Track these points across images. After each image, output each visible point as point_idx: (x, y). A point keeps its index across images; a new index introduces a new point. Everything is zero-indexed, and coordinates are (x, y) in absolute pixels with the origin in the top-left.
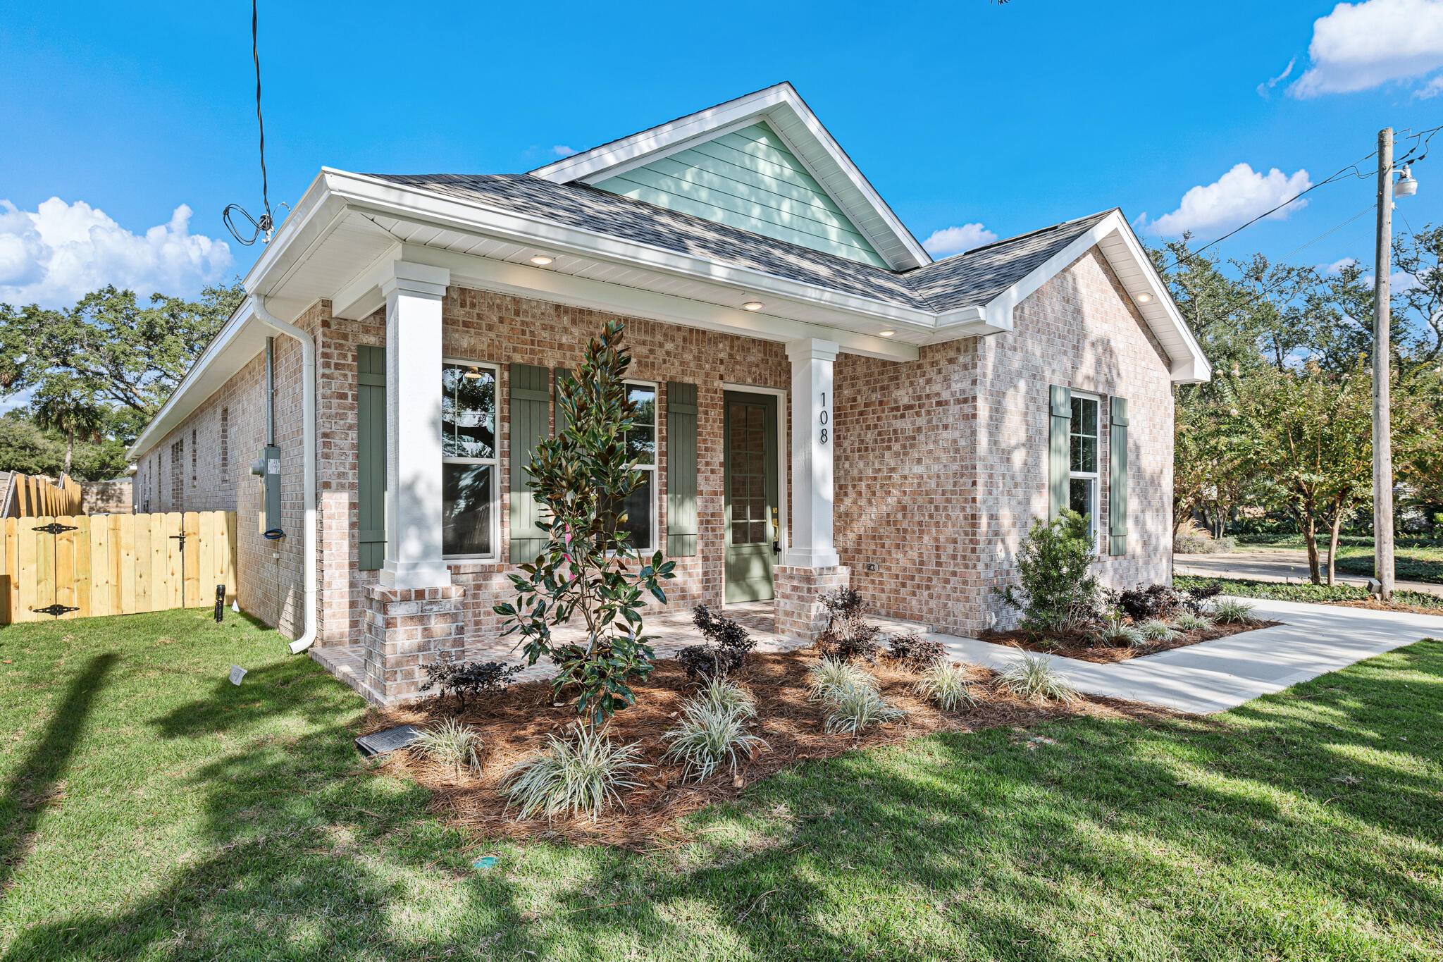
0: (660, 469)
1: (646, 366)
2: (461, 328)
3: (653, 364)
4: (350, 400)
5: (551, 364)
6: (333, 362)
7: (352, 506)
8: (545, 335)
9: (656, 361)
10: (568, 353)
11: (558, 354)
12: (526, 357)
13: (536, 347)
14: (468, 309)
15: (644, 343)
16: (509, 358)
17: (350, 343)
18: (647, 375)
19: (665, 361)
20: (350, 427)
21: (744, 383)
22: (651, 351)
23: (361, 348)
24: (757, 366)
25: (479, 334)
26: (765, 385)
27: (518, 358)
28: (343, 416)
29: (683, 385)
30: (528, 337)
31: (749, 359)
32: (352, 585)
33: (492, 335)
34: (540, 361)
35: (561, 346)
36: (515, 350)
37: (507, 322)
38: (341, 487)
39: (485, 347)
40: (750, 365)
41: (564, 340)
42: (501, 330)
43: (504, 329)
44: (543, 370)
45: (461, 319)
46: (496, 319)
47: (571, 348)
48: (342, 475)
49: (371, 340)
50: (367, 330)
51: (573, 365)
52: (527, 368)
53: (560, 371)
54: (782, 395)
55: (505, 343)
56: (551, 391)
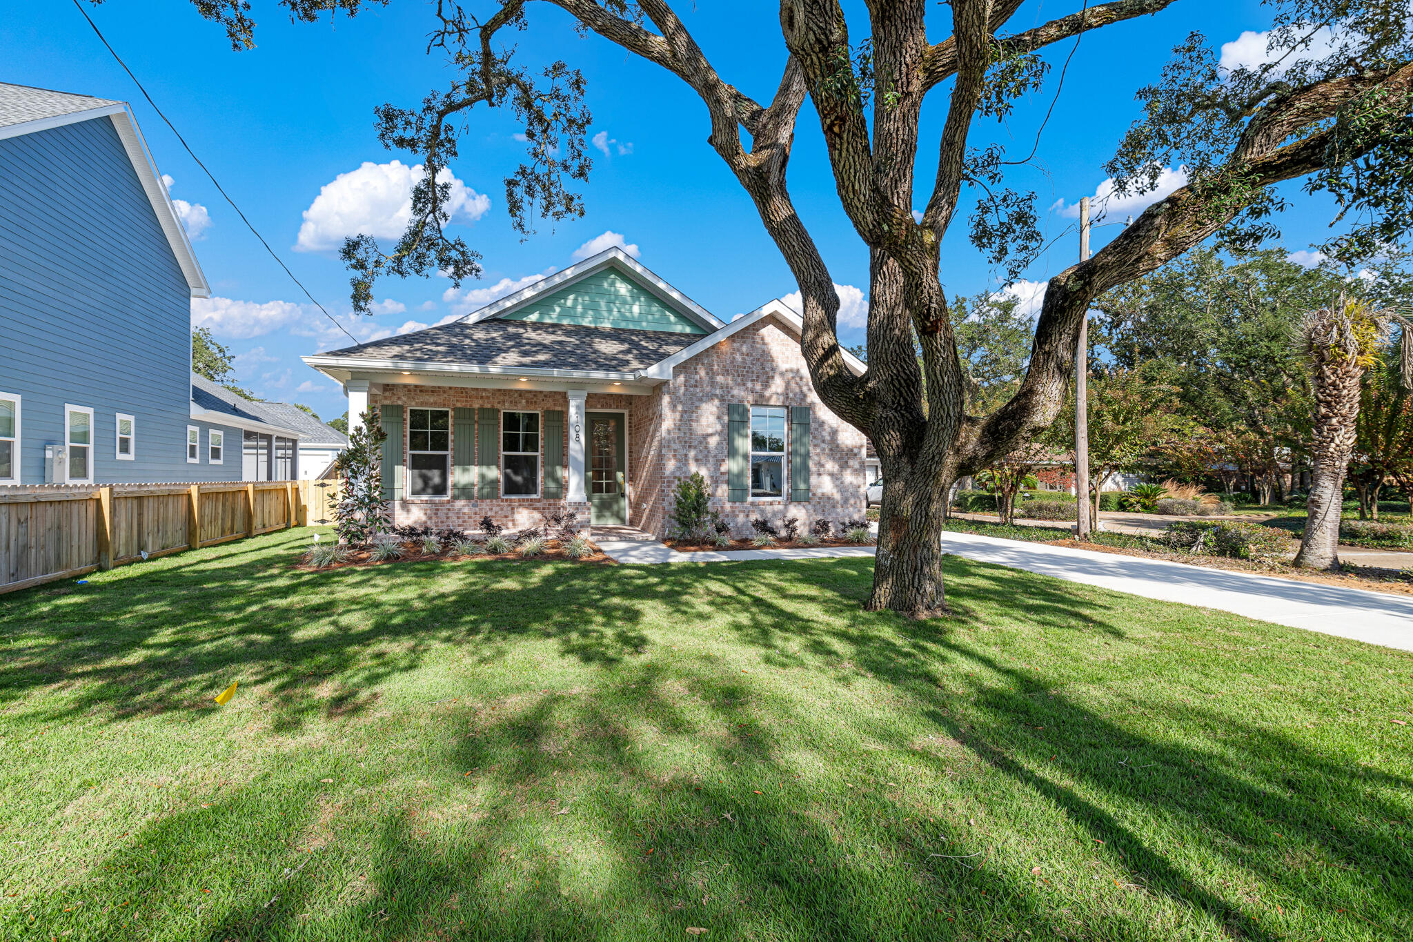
0: (542, 454)
1: (532, 403)
3: (536, 403)
5: (476, 406)
8: (474, 393)
9: (538, 401)
10: (486, 402)
11: (481, 402)
12: (463, 404)
13: (469, 399)
16: (454, 405)
18: (533, 408)
19: (543, 400)
21: (597, 408)
22: (535, 396)
23: (383, 406)
24: (605, 399)
25: (439, 395)
26: (610, 407)
27: (459, 405)
29: (554, 411)
30: (464, 395)
31: (598, 395)
33: (445, 395)
34: (471, 405)
35: (482, 397)
36: (457, 401)
39: (441, 401)
40: (599, 398)
41: (484, 395)
43: (452, 392)
44: (471, 410)
46: (447, 388)
47: (488, 398)
49: (388, 402)
50: (386, 398)
51: (489, 406)
52: (464, 409)
53: (482, 409)
54: (626, 412)
55: (452, 398)
56: (476, 418)
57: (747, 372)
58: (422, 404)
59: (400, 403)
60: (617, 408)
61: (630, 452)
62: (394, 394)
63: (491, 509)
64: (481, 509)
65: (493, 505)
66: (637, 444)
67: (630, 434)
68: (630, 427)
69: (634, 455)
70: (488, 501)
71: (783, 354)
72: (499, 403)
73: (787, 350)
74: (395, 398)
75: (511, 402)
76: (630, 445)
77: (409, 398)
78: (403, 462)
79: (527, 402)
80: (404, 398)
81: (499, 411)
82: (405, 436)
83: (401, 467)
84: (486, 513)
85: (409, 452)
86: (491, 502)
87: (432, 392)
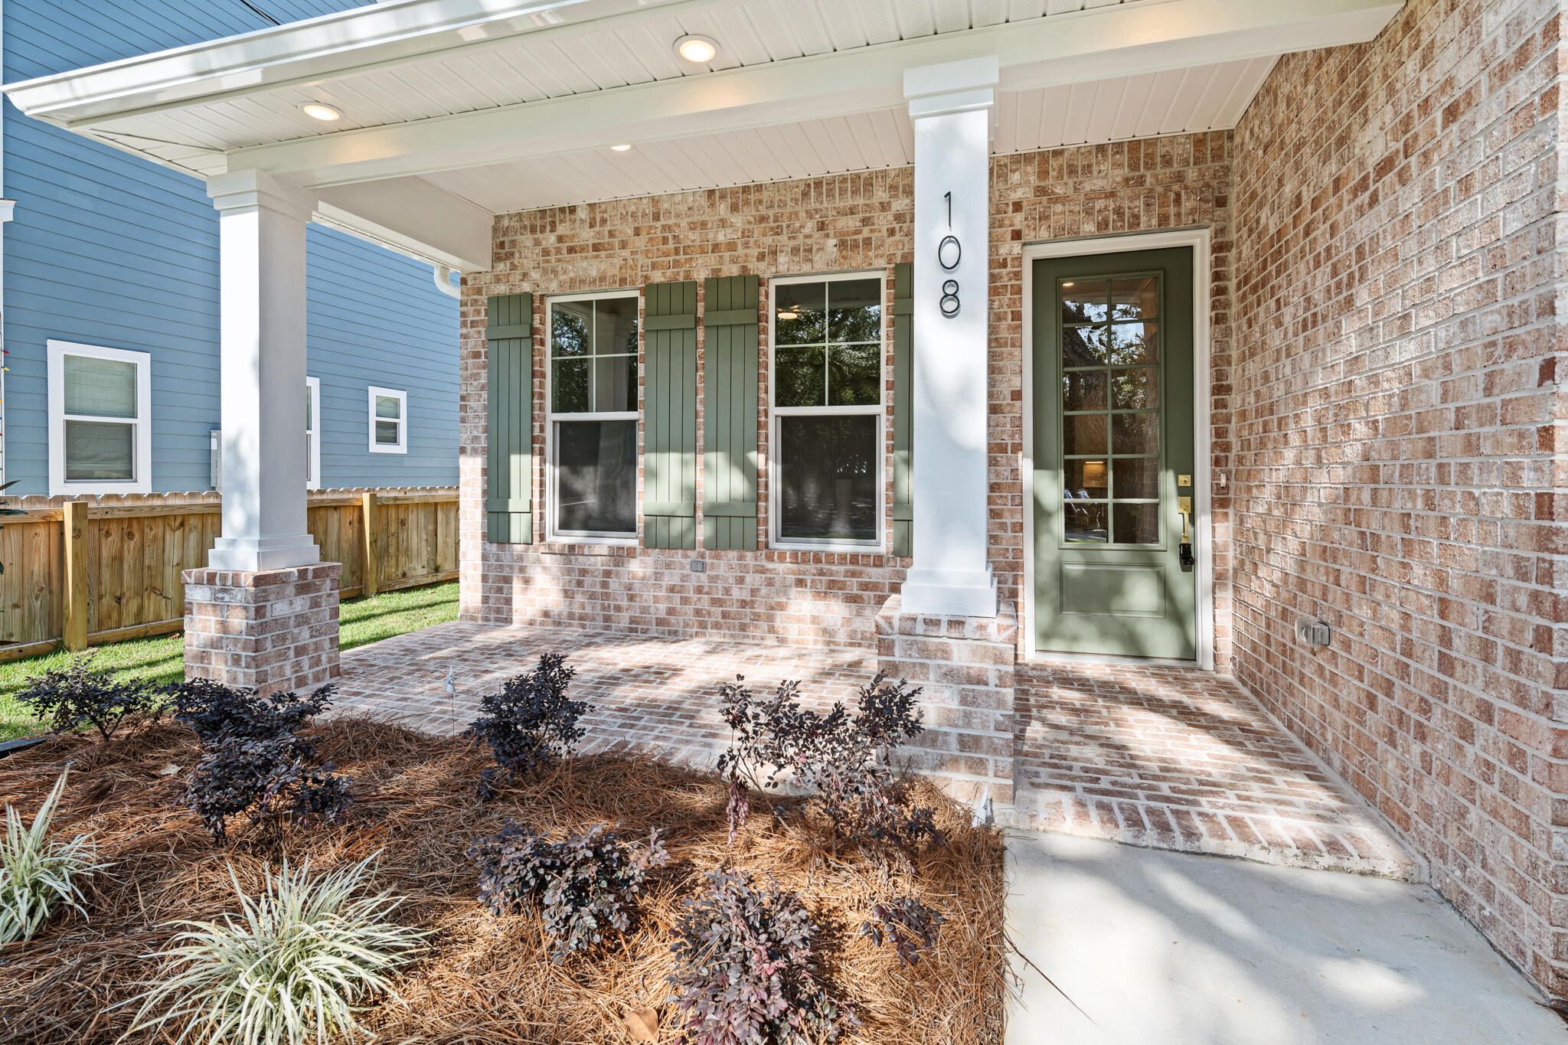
0: (890, 411)
1: (855, 246)
2: (592, 253)
3: (867, 242)
4: (483, 359)
5: (701, 275)
6: (469, 319)
7: (485, 472)
8: (694, 236)
9: (874, 236)
10: (727, 255)
11: (712, 259)
12: (669, 273)
13: (682, 257)
14: (597, 228)
15: (852, 211)
16: (646, 277)
17: (484, 298)
18: (858, 259)
19: (892, 232)
20: (483, 388)
21: (1076, 236)
22: (866, 221)
23: (492, 300)
24: (1112, 195)
25: (610, 256)
26: (1134, 226)
27: (657, 277)
28: (476, 377)
30: (671, 245)
31: (1088, 187)
32: (485, 558)
33: (626, 253)
34: (688, 274)
35: (716, 248)
36: (654, 266)
37: (643, 232)
38: (475, 451)
39: (616, 271)
40: (1090, 197)
41: (721, 238)
42: (637, 244)
43: (641, 242)
44: (689, 286)
45: (590, 243)
46: (630, 232)
47: (731, 246)
48: (476, 439)
49: (502, 289)
50: (498, 280)
51: (734, 270)
52: (669, 286)
53: (715, 282)
54: (1201, 241)
55: (642, 260)
56: (700, 313)
58: (573, 284)
59: (527, 287)
60: (1163, 225)
61: (1220, 389)
62: (514, 267)
63: (741, 581)
64: (713, 579)
65: (744, 568)
66: (1253, 353)
67: (1218, 320)
68: (1219, 291)
69: (1235, 399)
70: (733, 554)
72: (761, 257)
74: (516, 276)
75: (795, 251)
76: (1220, 362)
77: (545, 271)
78: (533, 445)
79: (842, 245)
80: (535, 275)
81: (760, 282)
82: (543, 375)
83: (526, 458)
84: (727, 591)
85: (552, 417)
86: (741, 558)
87: (596, 248)
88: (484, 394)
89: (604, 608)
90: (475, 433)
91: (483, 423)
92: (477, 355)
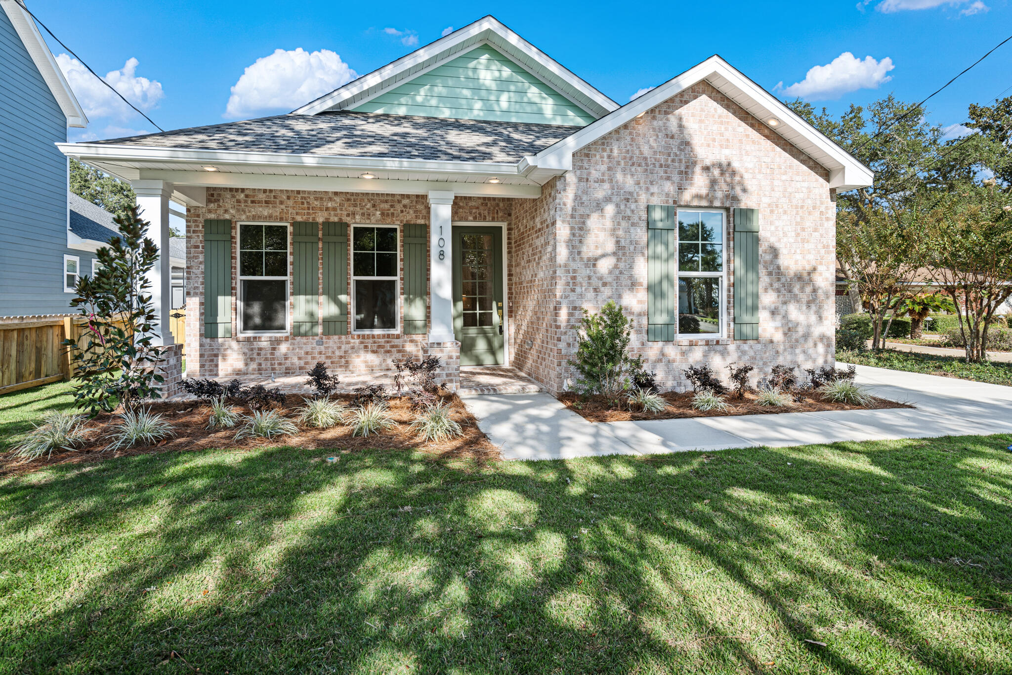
0: (402, 279)
1: (388, 215)
2: (264, 204)
3: (393, 214)
4: (201, 249)
5: (320, 220)
6: (192, 229)
7: (201, 304)
8: (317, 203)
9: (395, 212)
10: (332, 213)
11: (326, 214)
12: (304, 217)
13: (311, 211)
14: (268, 194)
15: (386, 202)
16: (293, 218)
17: (201, 219)
18: (388, 220)
19: (402, 211)
20: (201, 263)
21: (467, 220)
22: (392, 206)
23: (206, 221)
24: (478, 208)
25: (275, 207)
26: (485, 220)
27: (299, 219)
28: (197, 257)
29: (416, 225)
30: (306, 205)
31: (470, 204)
32: (201, 345)
33: (283, 207)
34: (314, 219)
35: (327, 209)
36: (297, 214)
37: (292, 198)
38: (196, 294)
39: (278, 214)
40: (471, 208)
41: (330, 205)
42: (288, 203)
43: (290, 203)
44: (314, 224)
45: (264, 200)
46: (285, 197)
47: (334, 209)
48: (197, 288)
49: (212, 216)
50: (210, 211)
51: (336, 219)
52: (305, 224)
53: (327, 224)
54: (504, 226)
55: (291, 210)
56: (320, 235)
57: (673, 161)
58: (254, 218)
59: (227, 217)
60: (493, 220)
61: (510, 275)
62: (219, 206)
63: (340, 348)
64: (327, 348)
65: (341, 343)
66: (518, 265)
67: (509, 252)
68: (509, 243)
69: (514, 279)
70: (336, 337)
71: (722, 135)
72: (348, 215)
73: (726, 129)
74: (221, 211)
75: (363, 214)
76: (510, 266)
77: (238, 210)
78: (231, 291)
79: (382, 214)
80: (232, 211)
81: (348, 225)
82: (235, 258)
83: (228, 298)
84: (333, 352)
85: (240, 278)
86: (340, 338)
87: (266, 202)
88: (202, 266)
89: (272, 364)
90: (196, 285)
91: (201, 280)
92: (197, 247)
